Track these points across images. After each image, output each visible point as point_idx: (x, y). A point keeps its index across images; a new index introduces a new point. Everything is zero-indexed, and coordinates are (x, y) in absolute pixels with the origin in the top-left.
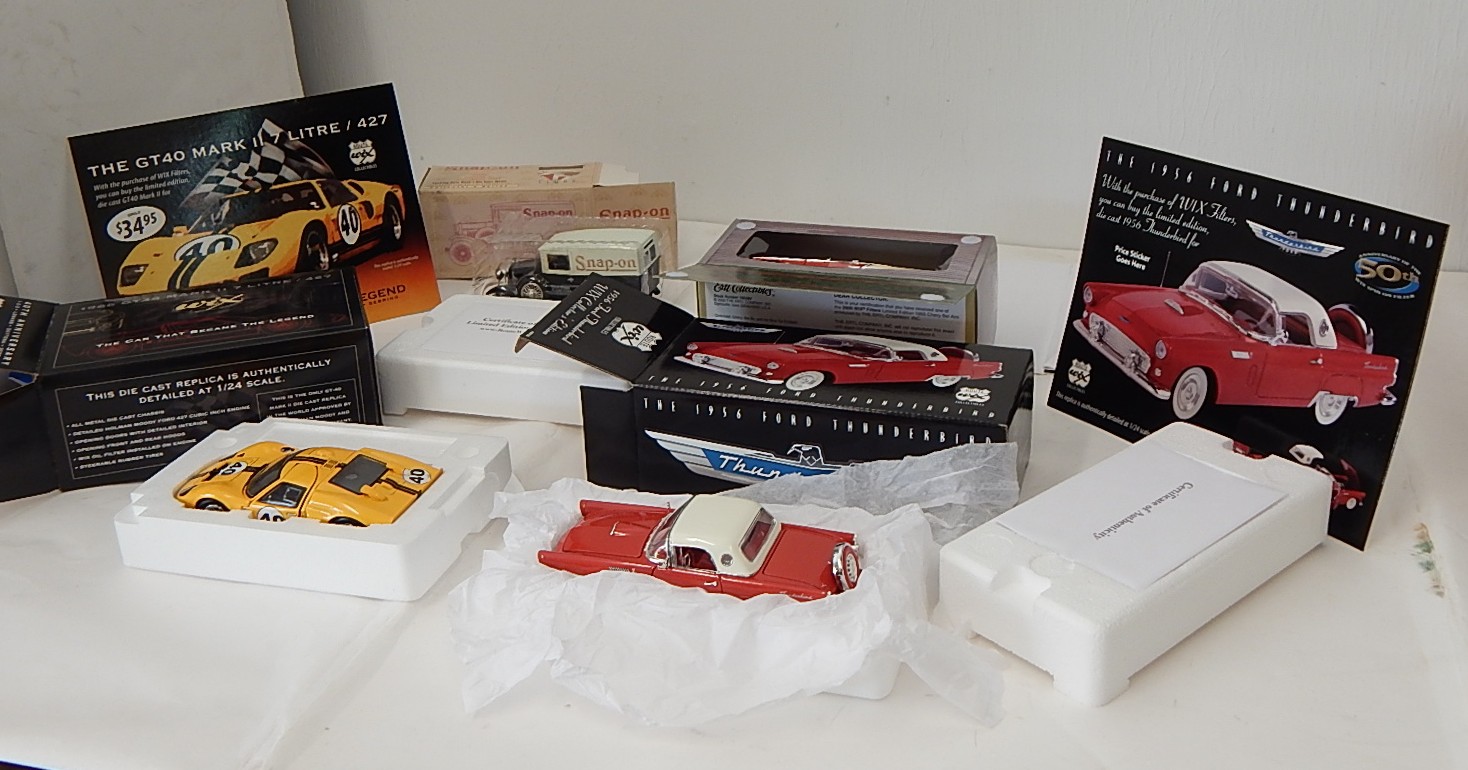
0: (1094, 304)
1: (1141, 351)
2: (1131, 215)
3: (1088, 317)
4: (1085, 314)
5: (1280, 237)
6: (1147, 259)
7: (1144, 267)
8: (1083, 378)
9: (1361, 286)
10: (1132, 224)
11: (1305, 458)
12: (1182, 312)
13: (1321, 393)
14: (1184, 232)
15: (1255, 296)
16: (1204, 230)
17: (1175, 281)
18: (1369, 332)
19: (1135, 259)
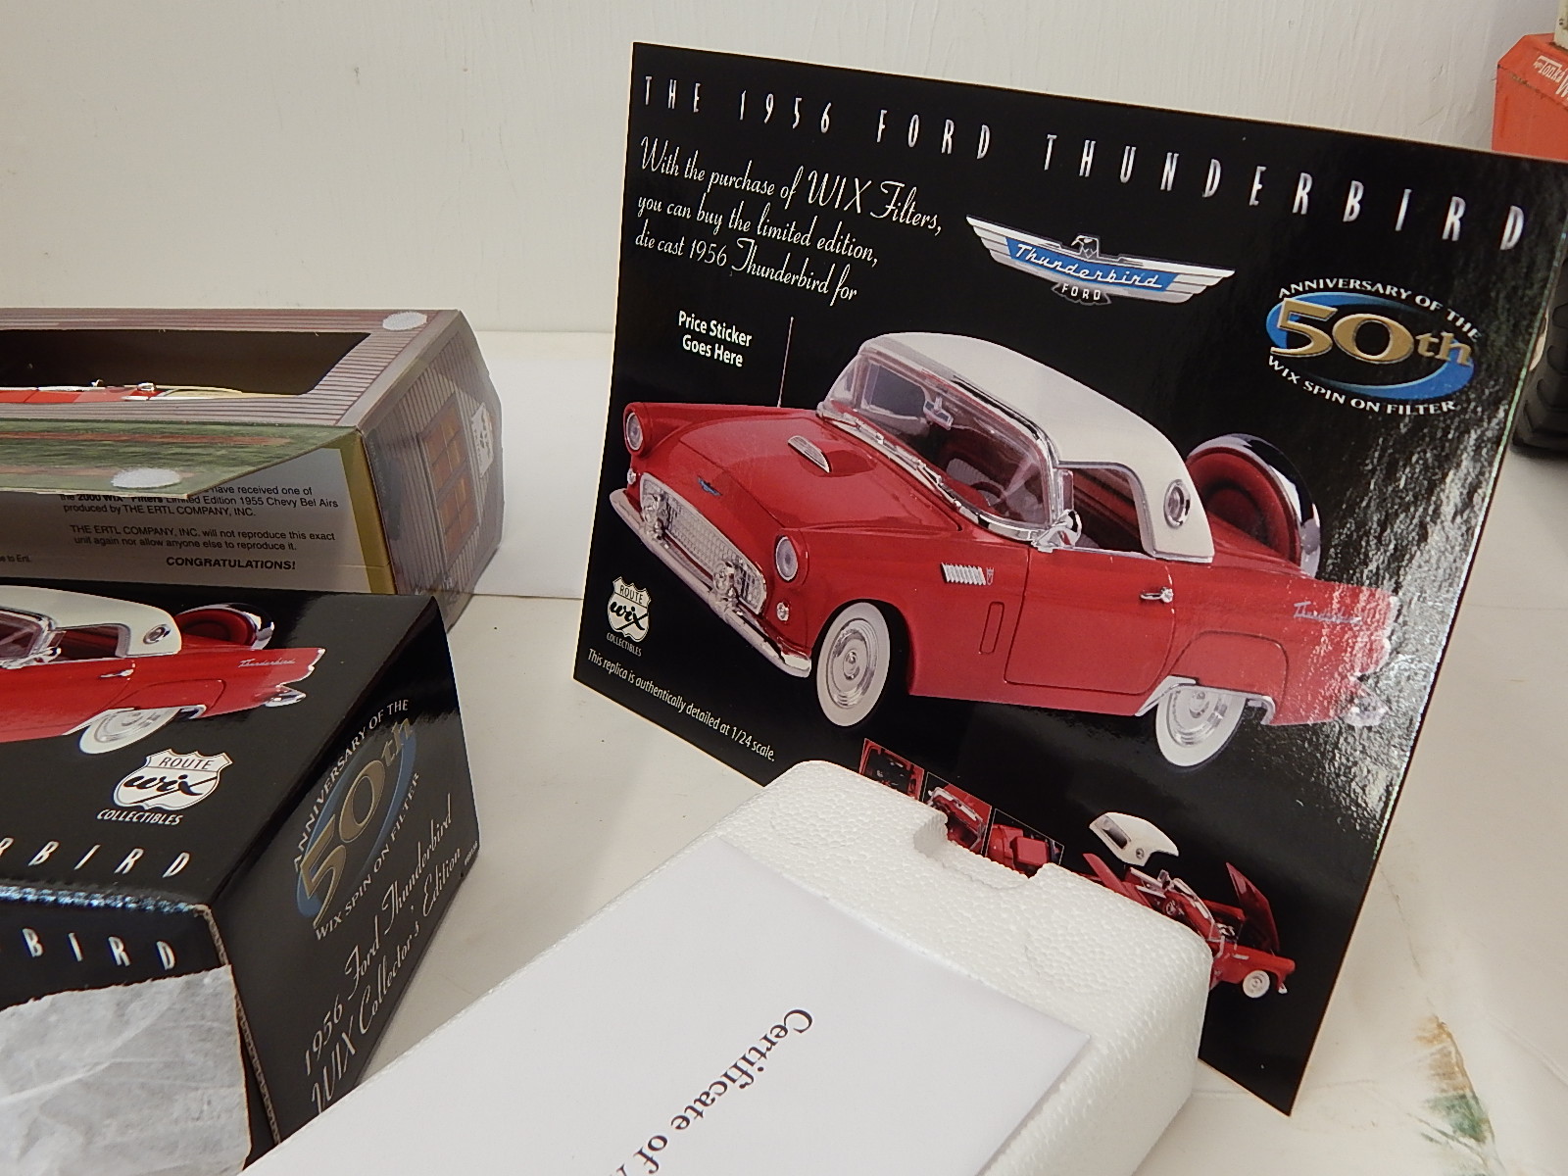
0: (646, 452)
1: (744, 560)
2: (703, 231)
3: (637, 483)
4: (631, 476)
5: (1055, 256)
6: (744, 339)
7: (739, 359)
8: (636, 621)
9: (1286, 381)
10: (708, 256)
11: (1130, 848)
12: (827, 469)
13: (1170, 681)
14: (820, 264)
15: (995, 420)
16: (866, 254)
17: (808, 391)
18: (1307, 515)
19: (722, 342)
